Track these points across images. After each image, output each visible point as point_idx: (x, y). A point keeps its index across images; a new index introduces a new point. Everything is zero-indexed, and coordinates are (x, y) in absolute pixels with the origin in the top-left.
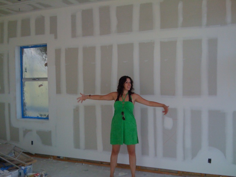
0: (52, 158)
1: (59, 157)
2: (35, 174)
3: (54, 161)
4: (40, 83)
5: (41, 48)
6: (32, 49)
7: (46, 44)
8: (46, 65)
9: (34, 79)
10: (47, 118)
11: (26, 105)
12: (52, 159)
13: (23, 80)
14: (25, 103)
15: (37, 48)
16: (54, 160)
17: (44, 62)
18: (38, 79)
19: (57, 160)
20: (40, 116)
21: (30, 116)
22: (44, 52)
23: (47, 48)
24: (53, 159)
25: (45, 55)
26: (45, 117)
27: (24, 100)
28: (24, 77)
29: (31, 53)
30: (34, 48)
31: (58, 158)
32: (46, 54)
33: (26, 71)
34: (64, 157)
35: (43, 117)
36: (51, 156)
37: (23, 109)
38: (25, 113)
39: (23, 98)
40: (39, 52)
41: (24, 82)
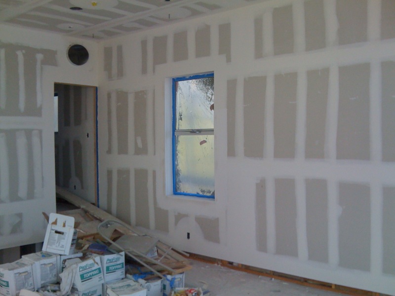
0: (219, 263)
1: (231, 263)
2: (188, 290)
3: (223, 269)
4: (202, 137)
5: (205, 80)
6: (190, 81)
7: (213, 71)
8: (212, 107)
9: (193, 132)
10: (212, 197)
11: (180, 174)
12: (219, 265)
13: (176, 134)
14: (178, 170)
15: (198, 80)
16: (222, 267)
17: (208, 103)
18: (200, 132)
19: (228, 267)
20: (201, 193)
21: (185, 192)
22: (209, 85)
23: (213, 79)
24: (222, 265)
25: (210, 91)
26: (209, 195)
27: (177, 165)
28: (178, 128)
29: (190, 88)
30: (194, 80)
31: (230, 265)
32: (213, 89)
33: (181, 119)
34: (239, 264)
35: (205, 194)
36: (219, 260)
37: (176, 180)
38: (178, 186)
39: (176, 163)
40: (202, 86)
41: (178, 136)
